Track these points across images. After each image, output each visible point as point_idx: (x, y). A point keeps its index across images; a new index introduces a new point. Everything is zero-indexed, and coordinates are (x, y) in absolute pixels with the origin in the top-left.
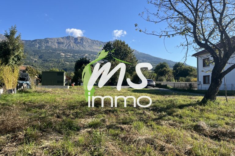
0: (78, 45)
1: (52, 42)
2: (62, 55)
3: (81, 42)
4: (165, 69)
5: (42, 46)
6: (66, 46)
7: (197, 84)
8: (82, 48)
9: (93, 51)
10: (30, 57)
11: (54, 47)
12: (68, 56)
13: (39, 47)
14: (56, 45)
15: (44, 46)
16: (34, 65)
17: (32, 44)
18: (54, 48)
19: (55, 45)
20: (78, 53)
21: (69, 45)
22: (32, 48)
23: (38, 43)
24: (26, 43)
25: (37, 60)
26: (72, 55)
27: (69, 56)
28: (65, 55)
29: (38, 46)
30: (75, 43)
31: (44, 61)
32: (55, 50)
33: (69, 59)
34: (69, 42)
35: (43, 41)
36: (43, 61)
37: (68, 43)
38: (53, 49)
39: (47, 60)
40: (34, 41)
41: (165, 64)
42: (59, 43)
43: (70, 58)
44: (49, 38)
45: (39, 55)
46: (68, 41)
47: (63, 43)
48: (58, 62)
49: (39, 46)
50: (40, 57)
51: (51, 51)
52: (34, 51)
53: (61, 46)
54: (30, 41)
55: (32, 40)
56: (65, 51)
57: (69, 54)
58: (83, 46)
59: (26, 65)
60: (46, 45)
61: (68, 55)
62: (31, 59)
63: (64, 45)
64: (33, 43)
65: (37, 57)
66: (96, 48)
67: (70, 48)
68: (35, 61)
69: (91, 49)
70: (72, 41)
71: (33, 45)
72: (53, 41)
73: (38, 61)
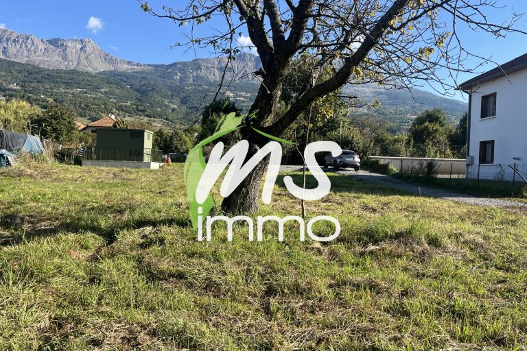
1: (208, 68)
2: (229, 97)
4: (427, 126)
5: (187, 77)
7: (465, 163)
10: (162, 102)
11: (211, 78)
12: (241, 99)
13: (181, 80)
14: (217, 73)
15: (191, 76)
16: (170, 117)
17: (168, 73)
18: (212, 81)
19: (214, 75)
21: (243, 74)
22: (168, 82)
23: (180, 70)
24: (155, 70)
25: (176, 107)
26: (249, 95)
27: (244, 97)
28: (235, 97)
29: (178, 77)
31: (190, 108)
32: (214, 84)
33: (243, 104)
34: (244, 67)
35: (189, 66)
36: (188, 110)
37: (243, 69)
38: (210, 84)
39: (196, 107)
40: (171, 66)
41: (437, 114)
43: (244, 102)
44: (201, 59)
45: (182, 96)
46: (241, 65)
49: (181, 77)
50: (182, 100)
51: (206, 87)
52: (170, 88)
53: (227, 76)
54: (162, 66)
55: (167, 64)
56: (234, 88)
57: (243, 93)
59: (154, 117)
60: (195, 74)
61: (240, 96)
62: (166, 106)
64: (170, 70)
65: (177, 100)
67: (244, 80)
68: (174, 110)
70: (250, 64)
71: (170, 75)
72: (209, 65)
73: (179, 110)
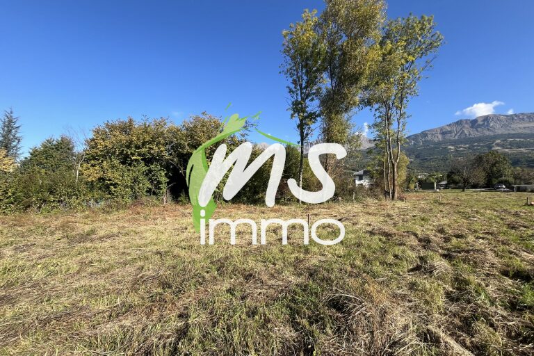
0: (479, 129)
1: (433, 134)
2: (451, 149)
3: (484, 124)
5: (419, 142)
6: (456, 134)
8: (487, 133)
9: (513, 132)
11: (436, 140)
14: (440, 136)
15: (421, 141)
19: (438, 138)
20: (480, 141)
21: (461, 133)
23: (413, 139)
26: (467, 146)
27: (463, 148)
28: (455, 148)
30: (472, 127)
32: (439, 143)
34: (461, 129)
35: (419, 136)
36: (421, 161)
38: (435, 144)
39: (426, 159)
42: (444, 133)
43: (464, 150)
44: (427, 130)
45: (416, 154)
46: (459, 128)
47: (450, 132)
48: (445, 160)
50: (417, 157)
51: (433, 146)
53: (448, 137)
56: (454, 143)
57: (462, 145)
58: (488, 129)
60: (424, 140)
61: (460, 148)
63: (453, 134)
64: (407, 141)
66: (521, 126)
67: (463, 136)
69: (509, 130)
70: (466, 126)
